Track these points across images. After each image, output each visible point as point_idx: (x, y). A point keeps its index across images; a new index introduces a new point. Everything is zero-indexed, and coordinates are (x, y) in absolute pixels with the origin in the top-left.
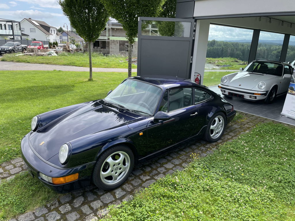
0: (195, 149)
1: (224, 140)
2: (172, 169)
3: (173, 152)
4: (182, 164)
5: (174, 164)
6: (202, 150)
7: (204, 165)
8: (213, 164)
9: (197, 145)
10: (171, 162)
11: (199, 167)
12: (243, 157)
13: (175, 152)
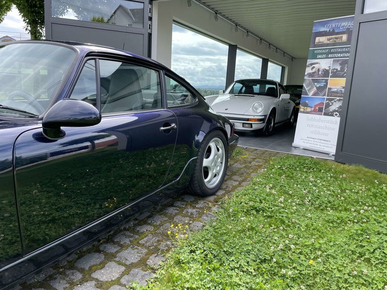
0: (175, 215)
1: (227, 189)
2: (118, 282)
3: (121, 231)
4: (148, 258)
5: (125, 265)
6: (189, 214)
7: (204, 251)
8: (225, 247)
9: (176, 205)
10: (117, 259)
11: (194, 260)
12: (280, 217)
13: (128, 230)
